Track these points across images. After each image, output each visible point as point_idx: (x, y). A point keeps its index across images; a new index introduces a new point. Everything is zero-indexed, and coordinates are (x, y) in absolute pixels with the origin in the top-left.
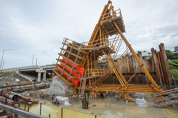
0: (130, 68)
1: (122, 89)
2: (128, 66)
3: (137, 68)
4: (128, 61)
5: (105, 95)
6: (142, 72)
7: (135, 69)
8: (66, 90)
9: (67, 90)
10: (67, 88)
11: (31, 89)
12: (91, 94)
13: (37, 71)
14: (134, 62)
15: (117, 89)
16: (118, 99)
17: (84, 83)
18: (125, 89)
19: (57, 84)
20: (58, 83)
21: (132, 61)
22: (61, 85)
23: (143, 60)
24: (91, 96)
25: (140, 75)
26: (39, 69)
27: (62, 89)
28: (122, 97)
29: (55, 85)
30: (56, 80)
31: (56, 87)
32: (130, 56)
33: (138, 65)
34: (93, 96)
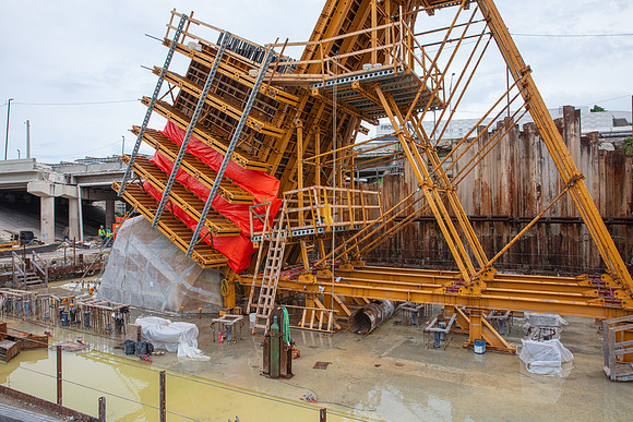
0: (511, 191)
1: (464, 292)
2: (505, 180)
3: (545, 191)
4: (505, 152)
5: (378, 320)
6: (570, 214)
7: (535, 195)
8: (183, 288)
9: (189, 286)
10: (189, 279)
11: (10, 278)
12: (309, 312)
13: (34, 187)
14: (534, 163)
15: (438, 291)
16: (438, 340)
17: (277, 257)
18: (477, 292)
19: (140, 255)
20: (146, 254)
21: (528, 157)
22: (157, 265)
23: (585, 152)
24: (308, 320)
25: (556, 229)
26: (43, 177)
27: (167, 281)
28: (459, 332)
29: (128, 264)
30: (135, 240)
31: (134, 274)
32: (521, 129)
33: (553, 180)
34: (317, 320)
